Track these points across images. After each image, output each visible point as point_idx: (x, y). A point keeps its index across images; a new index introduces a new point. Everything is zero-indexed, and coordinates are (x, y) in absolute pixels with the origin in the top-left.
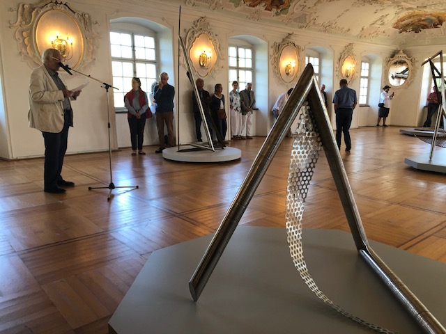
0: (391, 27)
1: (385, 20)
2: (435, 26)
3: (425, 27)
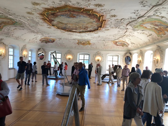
0: (39, 41)
1: (37, 38)
2: (52, 42)
3: (49, 42)
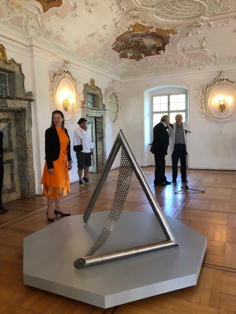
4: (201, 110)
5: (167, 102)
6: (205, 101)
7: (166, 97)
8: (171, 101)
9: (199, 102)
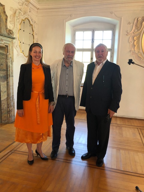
4: (132, 49)
5: (91, 38)
6: (138, 39)
7: (90, 33)
8: (95, 38)
9: (131, 39)
